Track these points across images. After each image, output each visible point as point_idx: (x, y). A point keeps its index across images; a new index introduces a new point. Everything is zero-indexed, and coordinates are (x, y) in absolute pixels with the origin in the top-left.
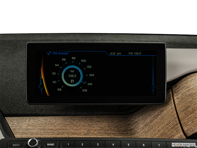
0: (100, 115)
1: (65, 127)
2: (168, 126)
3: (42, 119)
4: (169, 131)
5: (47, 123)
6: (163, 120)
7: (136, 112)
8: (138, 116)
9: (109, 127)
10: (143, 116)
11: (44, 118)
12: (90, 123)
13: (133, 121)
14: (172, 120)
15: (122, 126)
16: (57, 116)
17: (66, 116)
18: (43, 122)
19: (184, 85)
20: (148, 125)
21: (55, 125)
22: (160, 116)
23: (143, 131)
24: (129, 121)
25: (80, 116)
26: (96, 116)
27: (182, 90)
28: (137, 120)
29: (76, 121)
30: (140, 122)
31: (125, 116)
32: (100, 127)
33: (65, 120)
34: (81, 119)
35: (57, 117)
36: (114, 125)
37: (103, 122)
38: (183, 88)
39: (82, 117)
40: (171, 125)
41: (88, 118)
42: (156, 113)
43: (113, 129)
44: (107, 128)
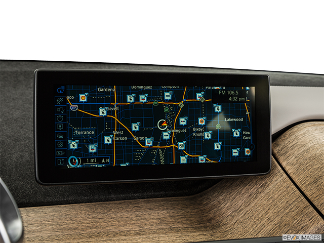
0: (148, 198)
1: (97, 222)
2: (287, 211)
3: (49, 210)
4: (294, 219)
5: (63, 218)
6: (273, 201)
7: (208, 190)
8: (214, 195)
9: (172, 217)
10: (226, 196)
11: (53, 208)
12: (137, 213)
13: (207, 204)
14: (294, 200)
15: (193, 215)
16: (76, 203)
17: (91, 202)
18: (53, 215)
19: (294, 143)
20: (242, 210)
21: (78, 219)
22: (262, 195)
23: (234, 221)
24: (201, 204)
25: (116, 202)
26: (143, 200)
27: (294, 150)
28: (215, 202)
29: (113, 210)
30: (222, 206)
31: (190, 197)
32: (157, 219)
33: (92, 210)
34: (120, 206)
35: (77, 206)
36: (180, 214)
37: (159, 209)
38: (295, 148)
39: (120, 203)
40: (294, 209)
41: (131, 203)
42: (253, 190)
43: (180, 220)
44: (170, 220)
